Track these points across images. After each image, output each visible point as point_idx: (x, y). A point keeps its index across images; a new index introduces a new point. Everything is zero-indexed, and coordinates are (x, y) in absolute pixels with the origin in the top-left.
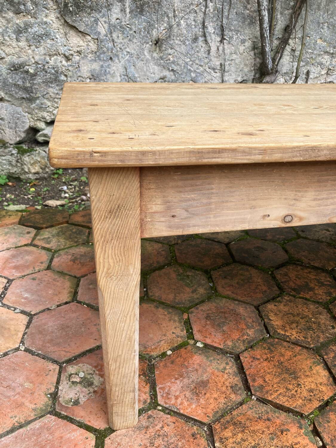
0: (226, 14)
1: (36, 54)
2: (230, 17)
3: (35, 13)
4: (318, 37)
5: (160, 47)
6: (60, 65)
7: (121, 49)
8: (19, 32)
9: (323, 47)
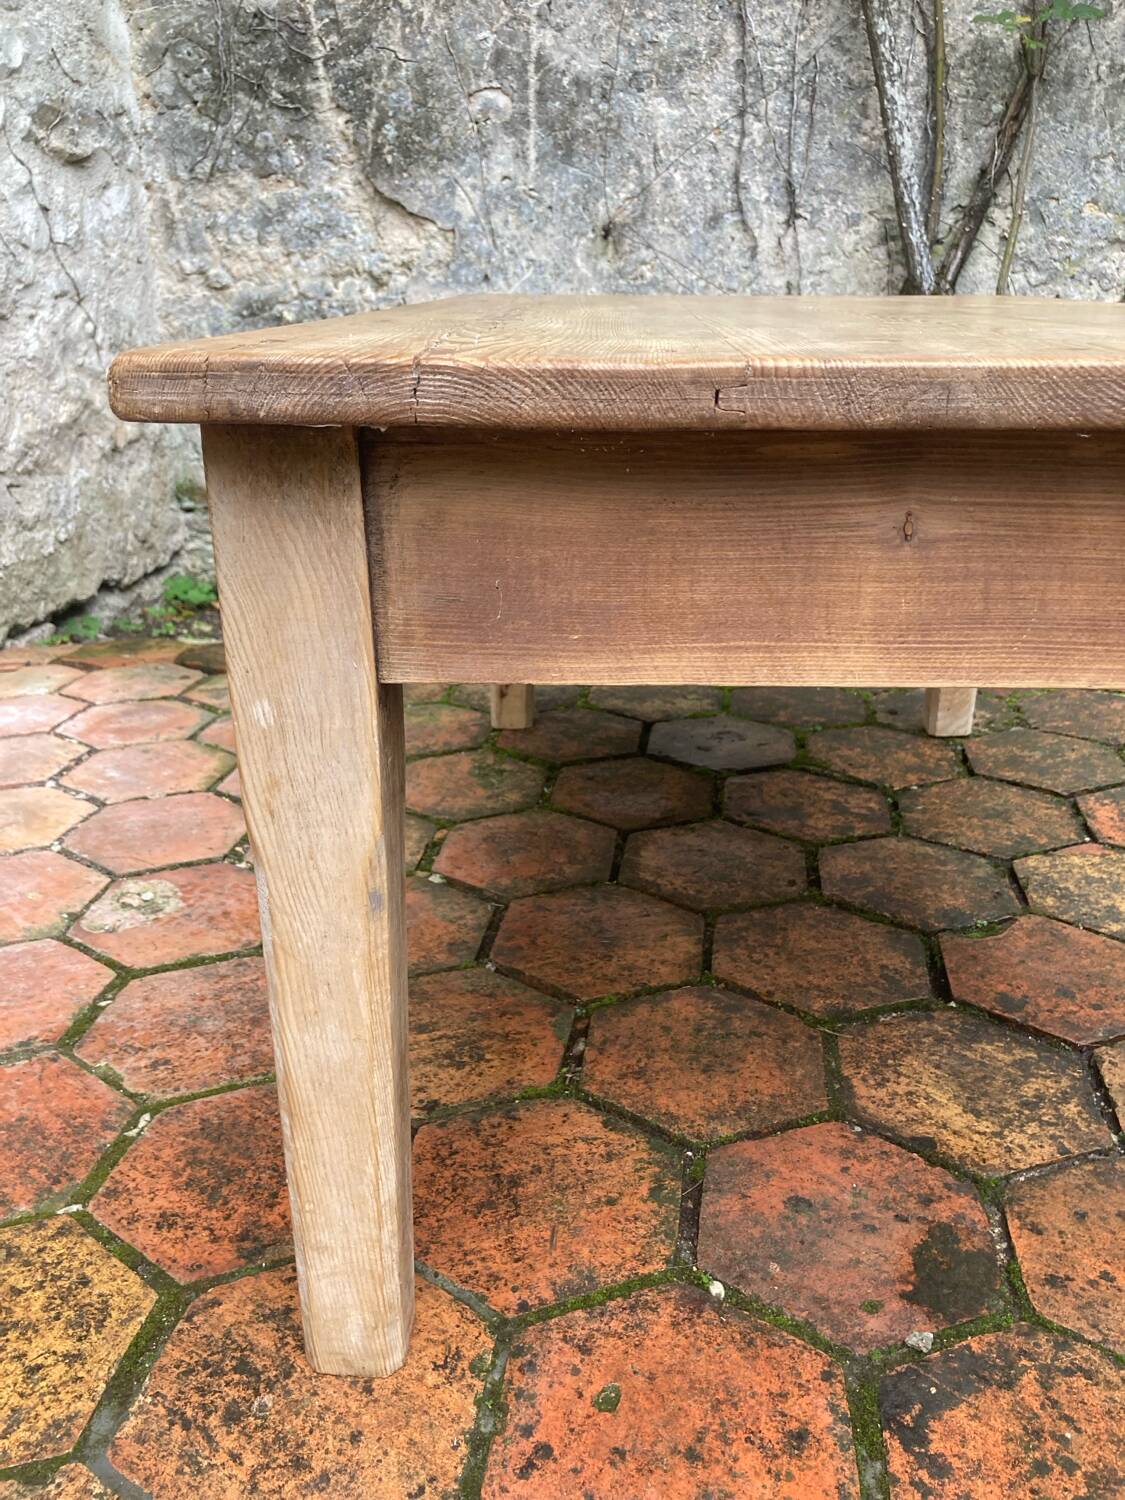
0: (801, 148)
1: (303, 275)
2: (812, 157)
3: (304, 174)
4: (1084, 199)
5: (617, 244)
6: (357, 298)
7: (512, 252)
8: (264, 221)
9: (1104, 227)
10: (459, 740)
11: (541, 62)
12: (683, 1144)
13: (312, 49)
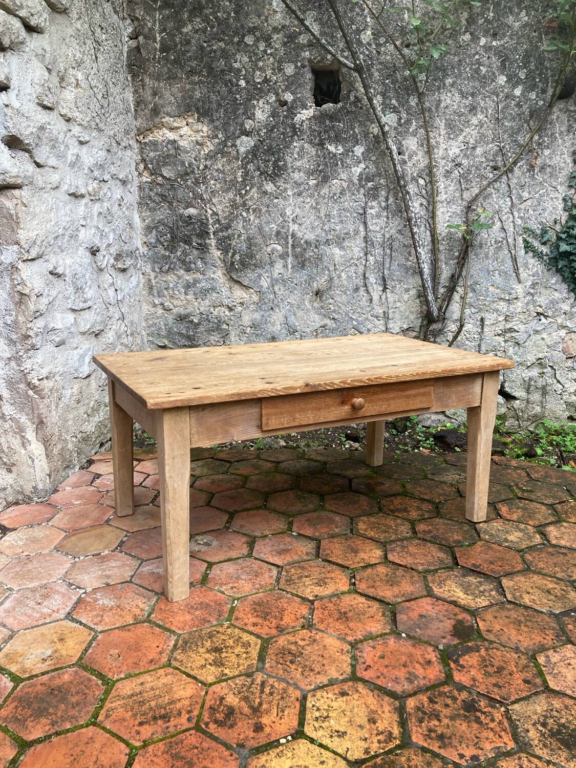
0: (388, 266)
1: (202, 306)
2: (392, 269)
3: (204, 271)
4: (489, 285)
5: (321, 297)
6: (222, 315)
7: (282, 300)
8: (188, 286)
9: (497, 294)
10: (286, 486)
11: (293, 235)
12: (388, 604)
13: (209, 229)
